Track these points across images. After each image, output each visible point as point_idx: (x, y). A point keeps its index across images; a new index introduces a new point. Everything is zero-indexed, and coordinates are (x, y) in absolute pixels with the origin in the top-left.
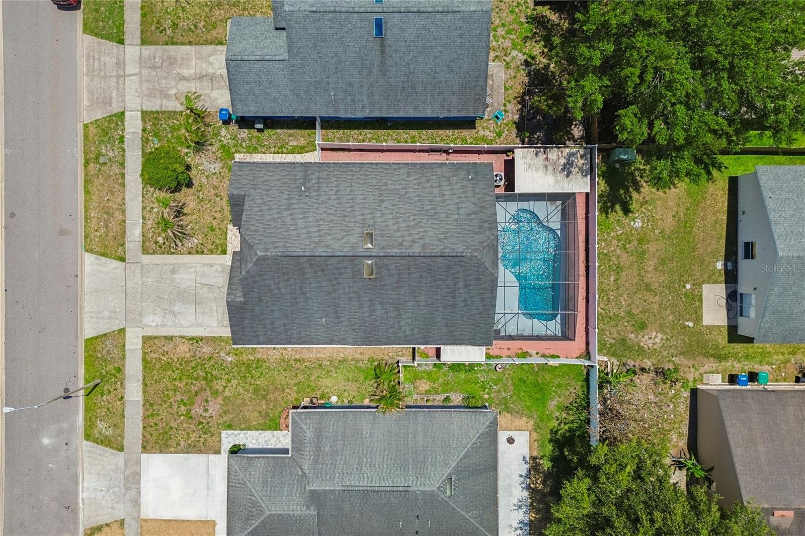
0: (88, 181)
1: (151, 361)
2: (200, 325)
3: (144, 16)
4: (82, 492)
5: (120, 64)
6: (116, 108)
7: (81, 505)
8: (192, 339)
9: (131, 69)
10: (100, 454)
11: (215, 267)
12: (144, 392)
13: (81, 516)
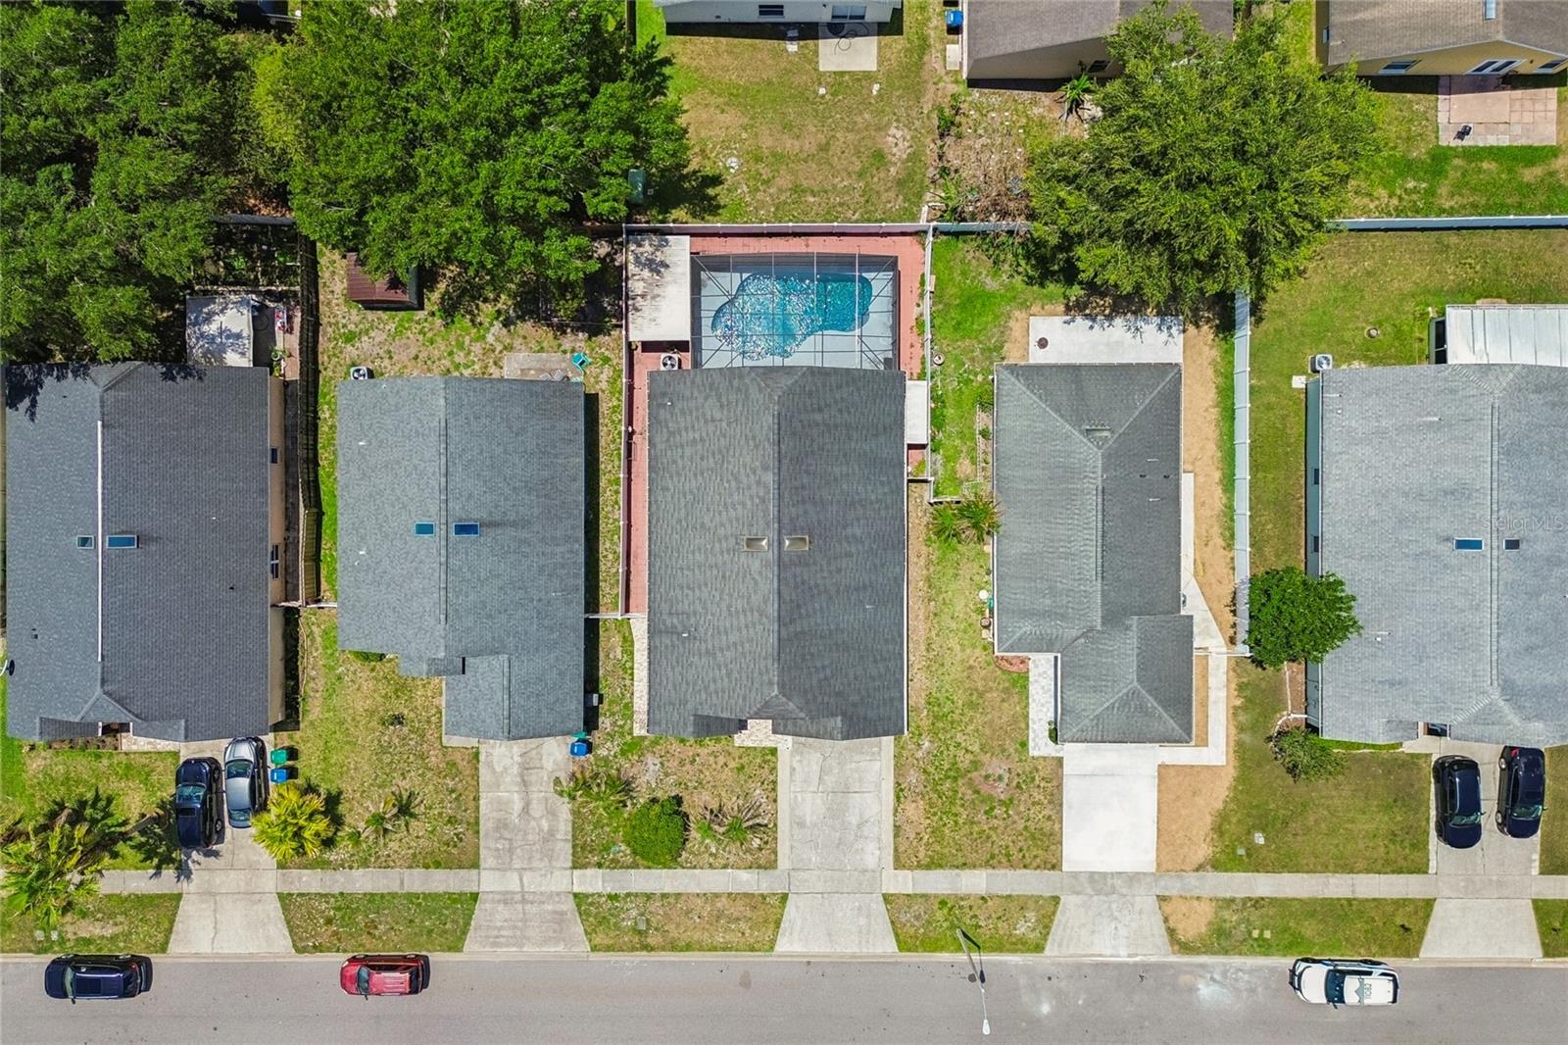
0: (674, 947)
1: (930, 857)
2: (878, 786)
3: (438, 865)
4: (1119, 956)
5: (506, 898)
6: (569, 905)
7: (1137, 959)
8: (898, 798)
9: (513, 884)
10: (1064, 930)
11: (795, 765)
12: (975, 867)
13: (1153, 959)
